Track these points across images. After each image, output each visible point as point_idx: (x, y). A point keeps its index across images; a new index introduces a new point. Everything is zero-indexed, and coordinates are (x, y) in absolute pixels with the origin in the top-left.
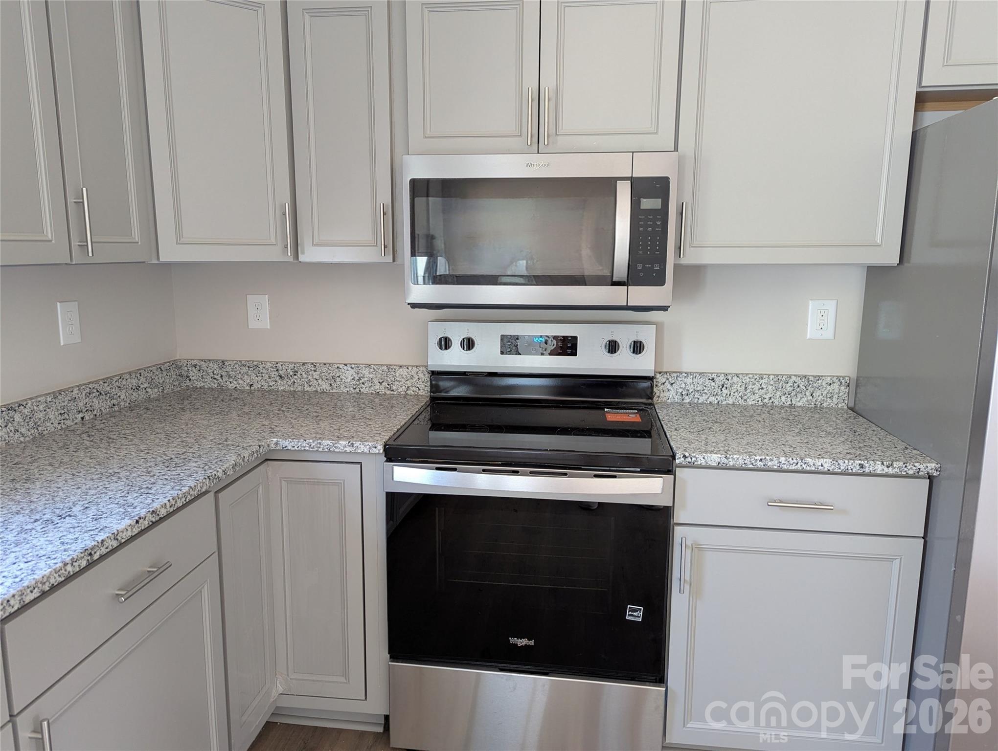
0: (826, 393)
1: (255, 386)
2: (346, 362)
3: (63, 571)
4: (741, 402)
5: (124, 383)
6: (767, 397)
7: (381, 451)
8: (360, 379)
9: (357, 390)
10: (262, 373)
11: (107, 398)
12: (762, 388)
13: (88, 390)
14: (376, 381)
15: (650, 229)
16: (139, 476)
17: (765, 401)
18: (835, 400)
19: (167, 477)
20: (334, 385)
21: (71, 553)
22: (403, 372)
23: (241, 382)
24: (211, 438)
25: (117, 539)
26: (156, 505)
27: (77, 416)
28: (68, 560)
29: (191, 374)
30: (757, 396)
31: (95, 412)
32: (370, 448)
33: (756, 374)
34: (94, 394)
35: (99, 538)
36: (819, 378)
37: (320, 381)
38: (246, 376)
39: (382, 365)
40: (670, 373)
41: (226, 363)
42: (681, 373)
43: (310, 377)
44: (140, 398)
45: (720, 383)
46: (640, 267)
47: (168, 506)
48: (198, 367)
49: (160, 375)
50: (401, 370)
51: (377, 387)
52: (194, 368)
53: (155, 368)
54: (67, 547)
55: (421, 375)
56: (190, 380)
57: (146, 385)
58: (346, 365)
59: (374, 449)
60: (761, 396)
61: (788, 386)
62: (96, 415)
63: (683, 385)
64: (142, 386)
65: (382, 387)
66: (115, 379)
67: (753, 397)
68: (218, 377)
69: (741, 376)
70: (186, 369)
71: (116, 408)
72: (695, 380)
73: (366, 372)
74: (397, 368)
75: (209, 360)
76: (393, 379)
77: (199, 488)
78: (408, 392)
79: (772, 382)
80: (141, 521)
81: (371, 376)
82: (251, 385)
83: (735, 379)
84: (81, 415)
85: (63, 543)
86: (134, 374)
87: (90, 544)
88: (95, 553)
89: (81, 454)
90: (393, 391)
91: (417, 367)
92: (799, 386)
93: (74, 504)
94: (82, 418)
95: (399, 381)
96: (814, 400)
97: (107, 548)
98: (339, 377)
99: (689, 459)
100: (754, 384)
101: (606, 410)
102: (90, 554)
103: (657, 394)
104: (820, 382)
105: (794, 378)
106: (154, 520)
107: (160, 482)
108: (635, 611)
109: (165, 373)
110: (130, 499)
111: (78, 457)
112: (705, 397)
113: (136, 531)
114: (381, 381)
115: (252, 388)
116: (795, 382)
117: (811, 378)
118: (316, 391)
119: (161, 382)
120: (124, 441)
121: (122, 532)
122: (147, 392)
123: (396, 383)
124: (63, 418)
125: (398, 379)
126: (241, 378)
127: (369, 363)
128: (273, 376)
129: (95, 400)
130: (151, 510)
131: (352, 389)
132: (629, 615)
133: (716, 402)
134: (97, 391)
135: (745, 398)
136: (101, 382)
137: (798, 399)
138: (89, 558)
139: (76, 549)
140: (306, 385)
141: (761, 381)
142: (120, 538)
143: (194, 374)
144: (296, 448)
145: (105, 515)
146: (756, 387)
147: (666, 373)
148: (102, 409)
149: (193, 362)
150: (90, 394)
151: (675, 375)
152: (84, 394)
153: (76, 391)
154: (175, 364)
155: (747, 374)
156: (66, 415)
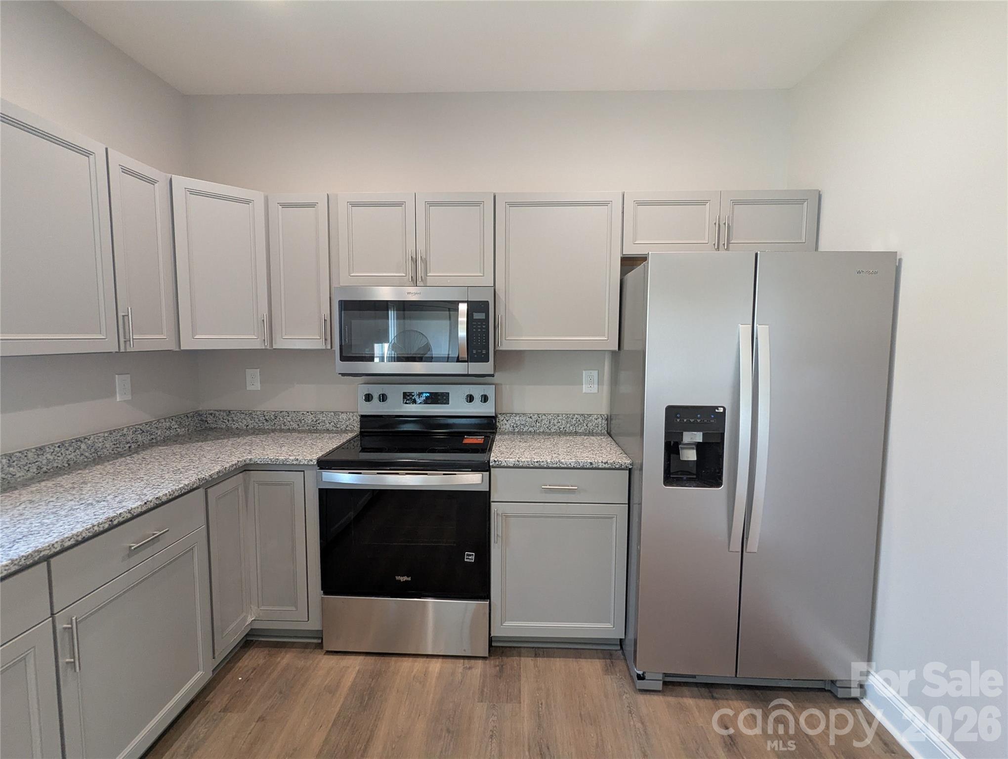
0: (594, 424)
1: (250, 426)
2: (308, 411)
3: (92, 530)
4: (548, 430)
5: (160, 425)
6: (562, 427)
7: (315, 463)
8: (317, 421)
9: (315, 428)
10: (254, 418)
11: (148, 434)
12: (559, 422)
13: (134, 429)
14: (327, 422)
15: (479, 330)
16: (155, 479)
17: (561, 429)
18: (600, 428)
19: (172, 479)
20: (301, 425)
21: (99, 520)
22: (344, 416)
23: (241, 424)
24: (209, 457)
25: (131, 513)
26: (160, 494)
27: (126, 445)
28: (96, 523)
29: (208, 419)
30: (556, 427)
31: (139, 443)
32: (308, 461)
33: (555, 414)
34: (138, 432)
35: (118, 512)
36: (590, 415)
37: (291, 423)
38: (244, 420)
39: (330, 412)
40: (506, 414)
41: (231, 412)
42: (513, 414)
43: (285, 420)
44: (171, 435)
45: (535, 420)
46: (474, 352)
47: (168, 495)
48: (213, 415)
49: (187, 420)
50: (343, 414)
51: (327, 426)
52: (210, 415)
53: (183, 415)
54: (97, 517)
55: (355, 418)
56: (208, 423)
57: (176, 426)
58: (308, 412)
59: (311, 462)
60: (558, 427)
61: (573, 420)
62: (139, 445)
63: (514, 421)
64: (173, 427)
65: (330, 426)
66: (154, 423)
67: (554, 428)
68: (226, 421)
69: (546, 415)
70: (205, 416)
71: (154, 441)
72: (521, 418)
73: (320, 416)
74: (340, 414)
75: (220, 411)
76: (337, 420)
77: (191, 485)
78: (347, 429)
79: (564, 419)
80: (148, 503)
81: (324, 419)
82: (247, 426)
83: (544, 417)
84: (129, 445)
85: (95, 515)
86: (168, 419)
87: (112, 514)
88: (115, 520)
89: (122, 468)
90: (337, 428)
91: (353, 413)
92: (579, 421)
93: (109, 495)
94: (130, 447)
95: (341, 422)
96: (588, 429)
97: (123, 518)
98: (303, 420)
99: (497, 463)
100: (554, 420)
101: (465, 437)
102: (111, 521)
103: (499, 427)
104: (591, 418)
105: (576, 416)
106: (157, 502)
107: (167, 482)
108: (470, 555)
109: (190, 419)
110: (145, 491)
111: (119, 469)
112: (527, 428)
113: (144, 509)
114: (330, 422)
115: (248, 428)
116: (577, 418)
117: (586, 416)
118: (289, 429)
119: (187, 424)
120: (152, 460)
121: (135, 509)
122: (177, 431)
123: (340, 423)
124: (116, 446)
125: (341, 420)
126: (241, 422)
127: (323, 411)
128: (261, 419)
129: (139, 435)
130: (156, 497)
131: (311, 427)
132: (466, 558)
133: (533, 431)
134: (141, 430)
135: (550, 428)
136: (144, 425)
137: (579, 428)
138: (110, 523)
139: (102, 518)
140: (282, 425)
141: (558, 418)
142: (132, 513)
143: (210, 419)
144: (262, 462)
145: (126, 500)
146: (556, 422)
147: (504, 414)
148: (144, 441)
149: (210, 412)
150: (136, 432)
151: (509, 415)
152: (131, 431)
153: (125, 430)
154: (198, 414)
155: (550, 414)
156: (118, 445)
